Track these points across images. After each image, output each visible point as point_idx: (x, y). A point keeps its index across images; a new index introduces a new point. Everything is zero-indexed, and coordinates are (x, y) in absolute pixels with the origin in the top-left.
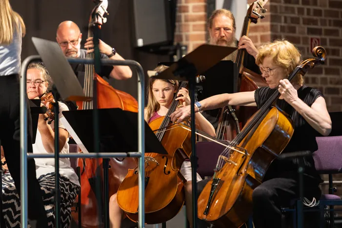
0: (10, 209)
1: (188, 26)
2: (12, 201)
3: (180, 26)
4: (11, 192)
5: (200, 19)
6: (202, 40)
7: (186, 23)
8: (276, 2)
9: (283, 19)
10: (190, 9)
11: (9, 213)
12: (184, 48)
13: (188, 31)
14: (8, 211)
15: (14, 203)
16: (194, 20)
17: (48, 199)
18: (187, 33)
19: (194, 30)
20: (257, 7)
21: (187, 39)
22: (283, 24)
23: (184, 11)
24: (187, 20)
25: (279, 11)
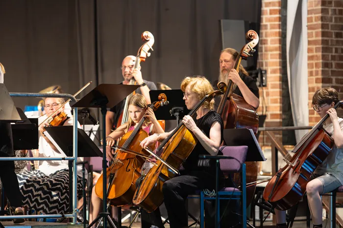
0: (30, 194)
1: (267, 55)
2: (31, 188)
3: (262, 55)
4: (31, 181)
5: (276, 49)
6: (277, 66)
7: (266, 53)
8: (328, 37)
9: (334, 50)
10: (269, 42)
11: (29, 197)
12: (263, 72)
13: (267, 59)
14: (29, 195)
15: (32, 189)
16: (271, 51)
17: (54, 187)
18: (266, 60)
19: (271, 58)
20: (248, 48)
21: (266, 65)
22: (334, 54)
23: (264, 44)
24: (266, 51)
25: (330, 44)
